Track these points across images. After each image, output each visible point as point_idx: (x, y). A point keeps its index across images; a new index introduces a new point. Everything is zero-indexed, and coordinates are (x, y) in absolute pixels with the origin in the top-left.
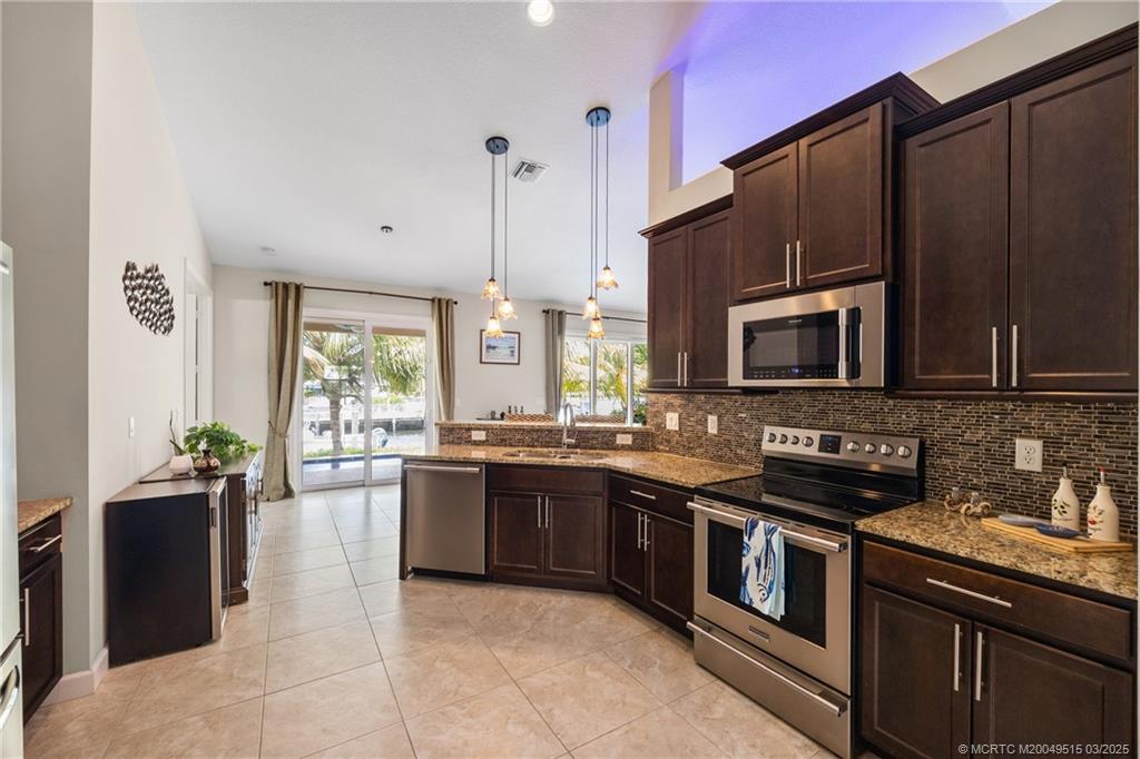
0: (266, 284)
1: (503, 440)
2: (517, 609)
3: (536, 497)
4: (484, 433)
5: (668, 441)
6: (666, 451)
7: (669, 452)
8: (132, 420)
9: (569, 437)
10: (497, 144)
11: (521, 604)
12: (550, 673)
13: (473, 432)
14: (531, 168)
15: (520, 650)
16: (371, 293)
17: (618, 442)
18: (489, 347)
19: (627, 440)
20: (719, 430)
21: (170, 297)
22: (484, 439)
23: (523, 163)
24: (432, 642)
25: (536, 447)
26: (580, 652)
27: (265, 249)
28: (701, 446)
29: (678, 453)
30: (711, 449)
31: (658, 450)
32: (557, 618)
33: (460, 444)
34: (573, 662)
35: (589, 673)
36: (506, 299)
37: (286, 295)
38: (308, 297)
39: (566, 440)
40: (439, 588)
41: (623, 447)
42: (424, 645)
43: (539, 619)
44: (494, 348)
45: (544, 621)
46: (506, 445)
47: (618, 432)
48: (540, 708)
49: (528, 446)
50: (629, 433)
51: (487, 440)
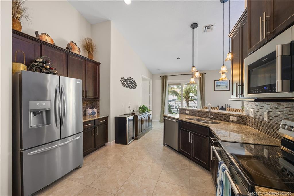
0: (160, 76)
1: (194, 114)
2: (180, 164)
3: (189, 132)
4: (189, 111)
5: (251, 122)
6: (250, 126)
7: (251, 126)
8: (123, 104)
9: (211, 115)
10: (194, 26)
11: (183, 163)
12: (168, 184)
13: (187, 111)
14: (209, 27)
15: (168, 174)
16: (182, 75)
17: (230, 119)
18: (217, 86)
19: (235, 119)
20: (268, 119)
21: (135, 82)
22: (189, 113)
23: (206, 27)
24: (154, 162)
25: (203, 117)
26: (182, 185)
27: (158, 69)
28: (261, 126)
29: (253, 128)
30: (266, 128)
31: (247, 125)
32: (188, 172)
33: (184, 114)
34: (177, 186)
35: (177, 192)
36: (197, 71)
37: (164, 78)
38: (169, 78)
39: (210, 116)
40: (169, 151)
41: (233, 122)
42: (152, 161)
43: (183, 170)
44: (219, 86)
45: (183, 171)
46: (194, 116)
47: (231, 116)
48: (155, 191)
49: (200, 117)
50: (235, 116)
51: (190, 114)
